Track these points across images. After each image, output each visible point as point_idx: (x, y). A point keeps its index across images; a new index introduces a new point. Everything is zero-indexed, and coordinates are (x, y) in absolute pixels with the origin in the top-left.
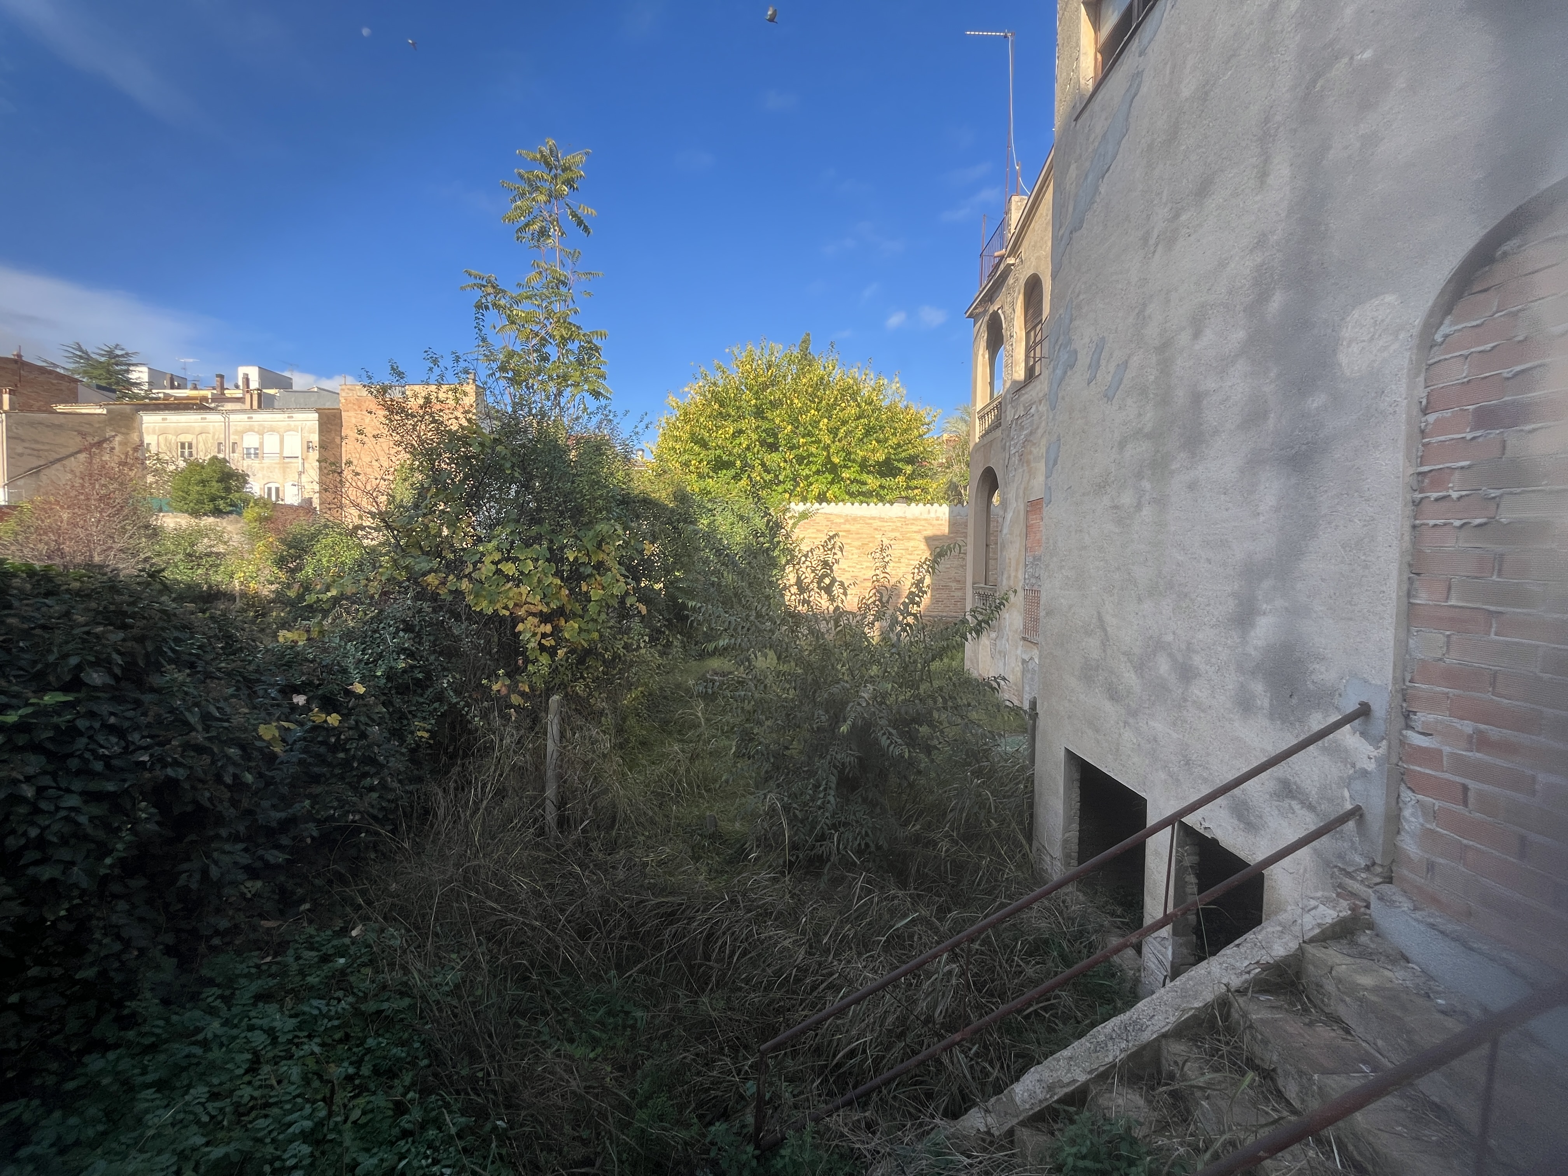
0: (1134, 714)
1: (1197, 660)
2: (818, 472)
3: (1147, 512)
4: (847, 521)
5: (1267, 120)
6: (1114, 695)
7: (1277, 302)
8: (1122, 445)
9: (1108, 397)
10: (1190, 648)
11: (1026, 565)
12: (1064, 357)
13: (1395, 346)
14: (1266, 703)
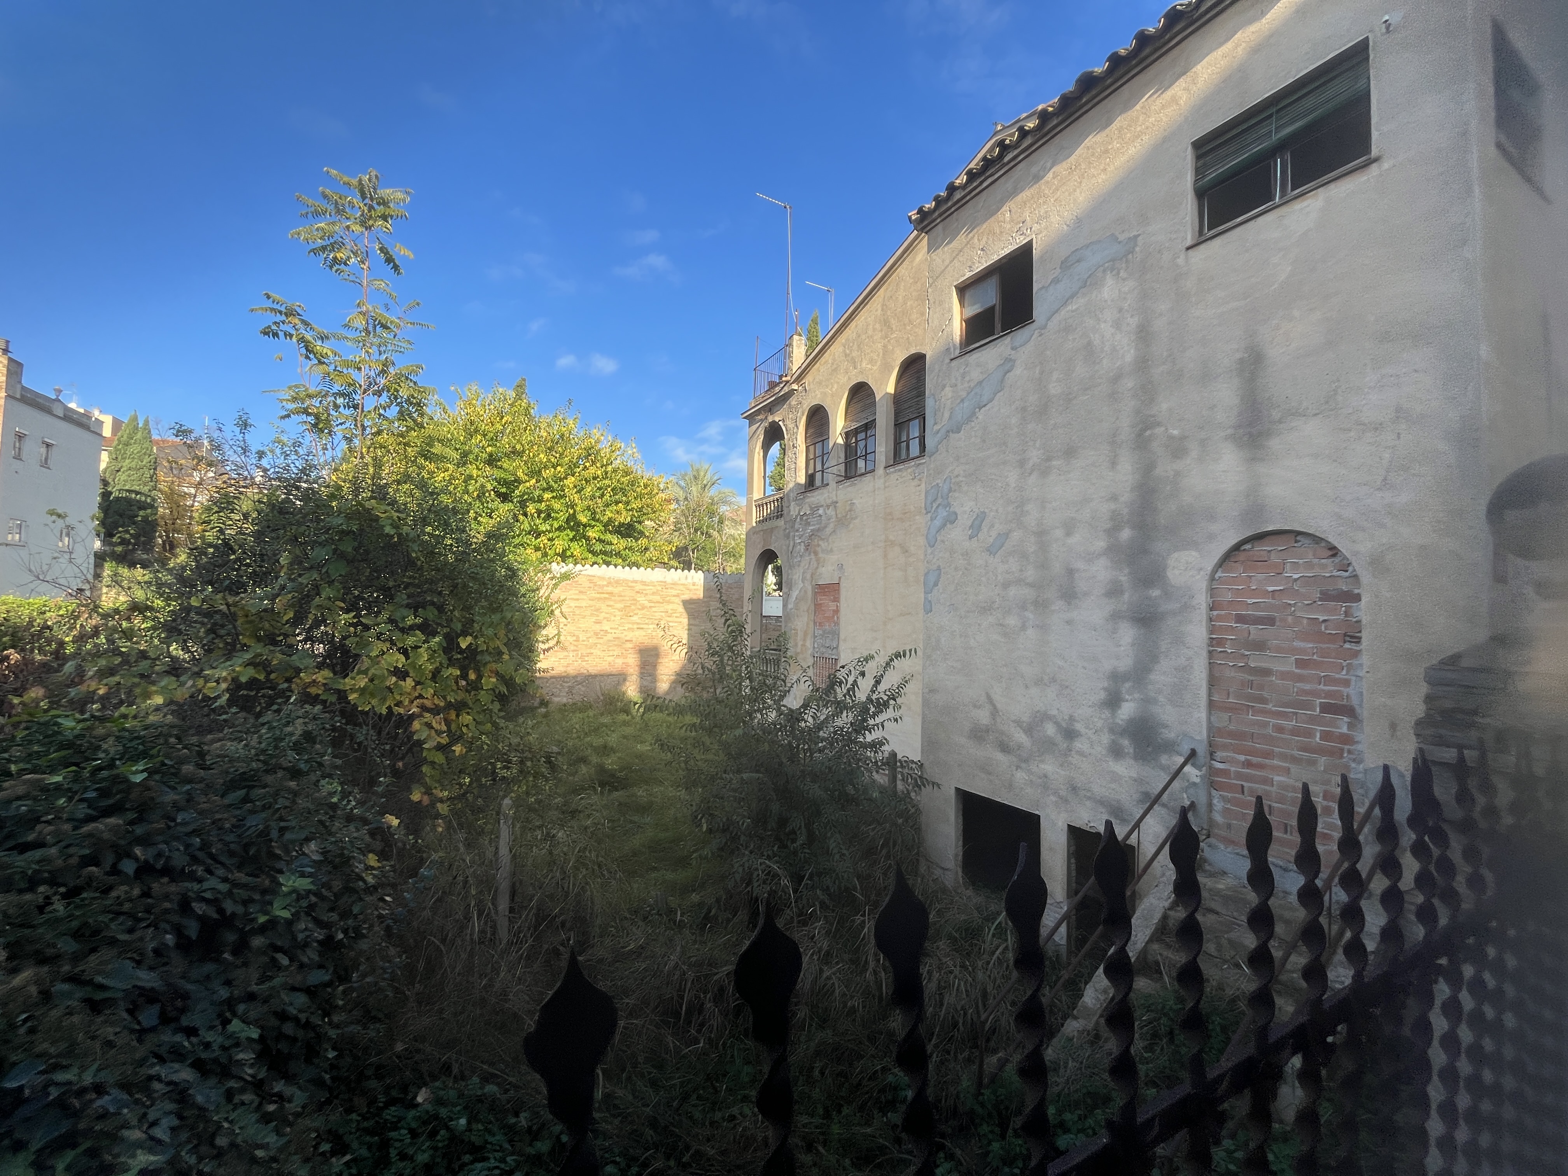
0: (1026, 761)
1: (1079, 726)
2: (559, 529)
3: (1030, 632)
4: (609, 584)
5: (1114, 435)
6: (1005, 748)
7: (1126, 534)
8: (1006, 585)
9: (991, 550)
10: (1072, 718)
11: (815, 637)
12: (942, 513)
13: (1198, 577)
14: (1131, 751)
